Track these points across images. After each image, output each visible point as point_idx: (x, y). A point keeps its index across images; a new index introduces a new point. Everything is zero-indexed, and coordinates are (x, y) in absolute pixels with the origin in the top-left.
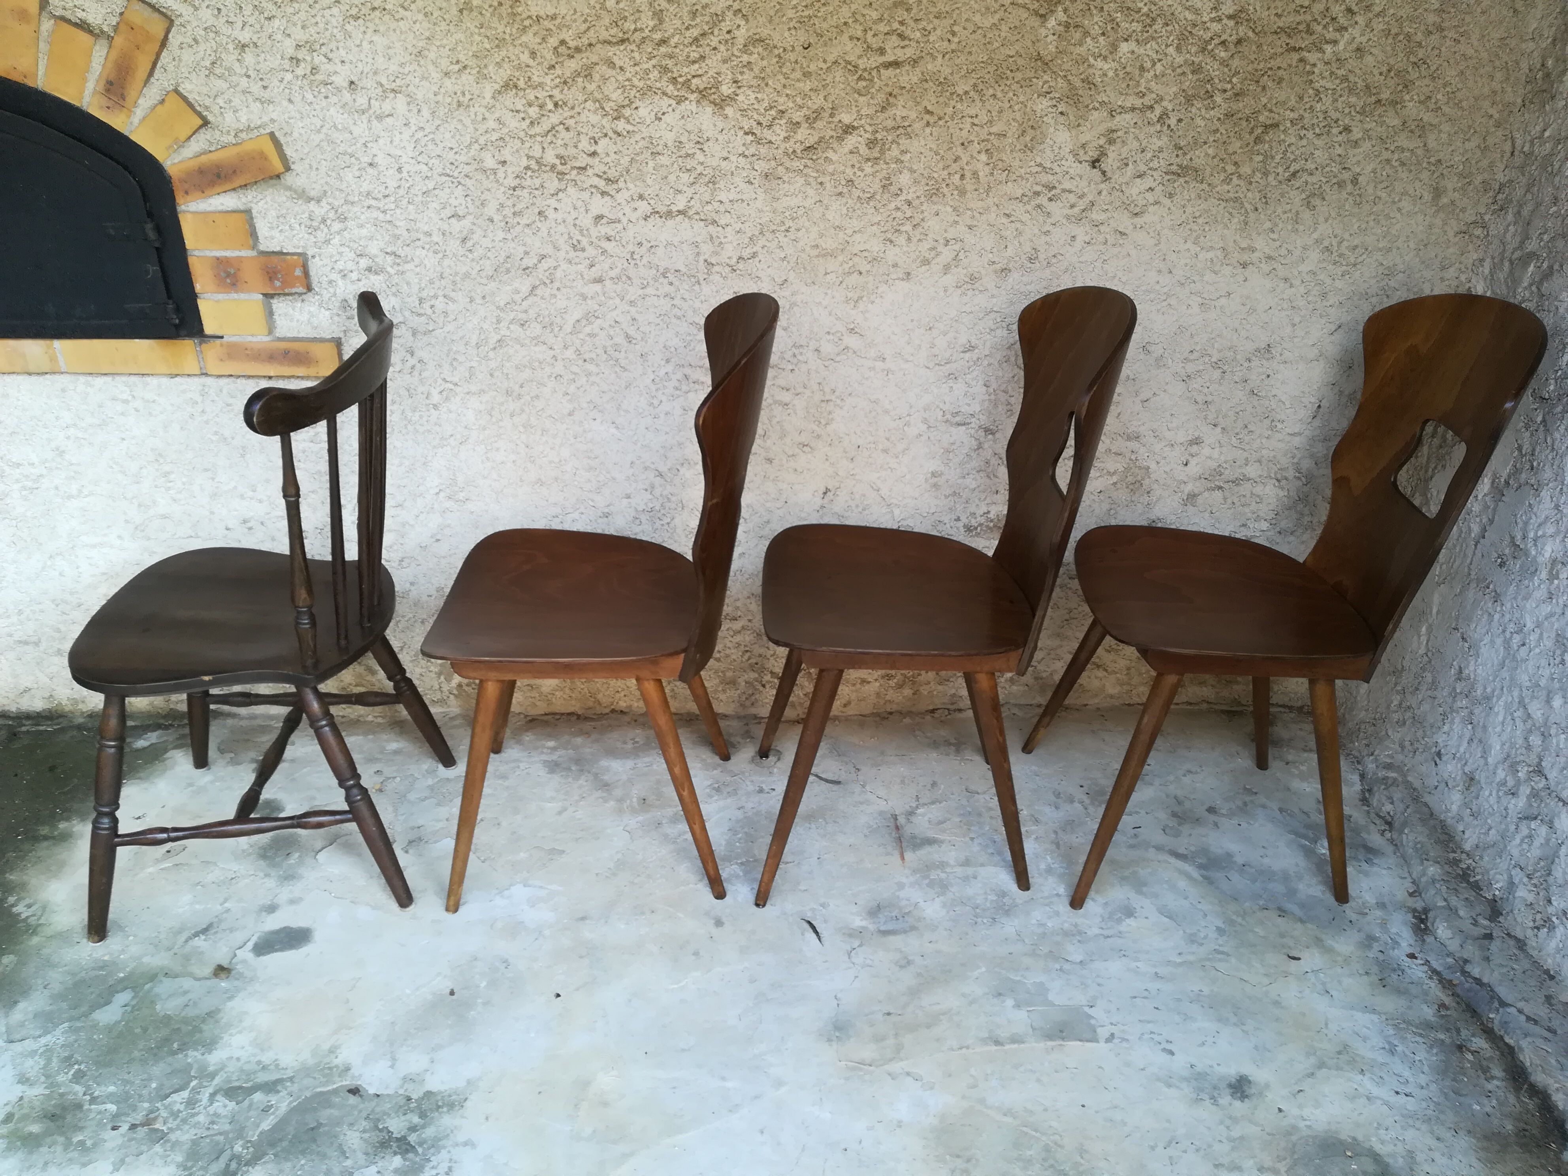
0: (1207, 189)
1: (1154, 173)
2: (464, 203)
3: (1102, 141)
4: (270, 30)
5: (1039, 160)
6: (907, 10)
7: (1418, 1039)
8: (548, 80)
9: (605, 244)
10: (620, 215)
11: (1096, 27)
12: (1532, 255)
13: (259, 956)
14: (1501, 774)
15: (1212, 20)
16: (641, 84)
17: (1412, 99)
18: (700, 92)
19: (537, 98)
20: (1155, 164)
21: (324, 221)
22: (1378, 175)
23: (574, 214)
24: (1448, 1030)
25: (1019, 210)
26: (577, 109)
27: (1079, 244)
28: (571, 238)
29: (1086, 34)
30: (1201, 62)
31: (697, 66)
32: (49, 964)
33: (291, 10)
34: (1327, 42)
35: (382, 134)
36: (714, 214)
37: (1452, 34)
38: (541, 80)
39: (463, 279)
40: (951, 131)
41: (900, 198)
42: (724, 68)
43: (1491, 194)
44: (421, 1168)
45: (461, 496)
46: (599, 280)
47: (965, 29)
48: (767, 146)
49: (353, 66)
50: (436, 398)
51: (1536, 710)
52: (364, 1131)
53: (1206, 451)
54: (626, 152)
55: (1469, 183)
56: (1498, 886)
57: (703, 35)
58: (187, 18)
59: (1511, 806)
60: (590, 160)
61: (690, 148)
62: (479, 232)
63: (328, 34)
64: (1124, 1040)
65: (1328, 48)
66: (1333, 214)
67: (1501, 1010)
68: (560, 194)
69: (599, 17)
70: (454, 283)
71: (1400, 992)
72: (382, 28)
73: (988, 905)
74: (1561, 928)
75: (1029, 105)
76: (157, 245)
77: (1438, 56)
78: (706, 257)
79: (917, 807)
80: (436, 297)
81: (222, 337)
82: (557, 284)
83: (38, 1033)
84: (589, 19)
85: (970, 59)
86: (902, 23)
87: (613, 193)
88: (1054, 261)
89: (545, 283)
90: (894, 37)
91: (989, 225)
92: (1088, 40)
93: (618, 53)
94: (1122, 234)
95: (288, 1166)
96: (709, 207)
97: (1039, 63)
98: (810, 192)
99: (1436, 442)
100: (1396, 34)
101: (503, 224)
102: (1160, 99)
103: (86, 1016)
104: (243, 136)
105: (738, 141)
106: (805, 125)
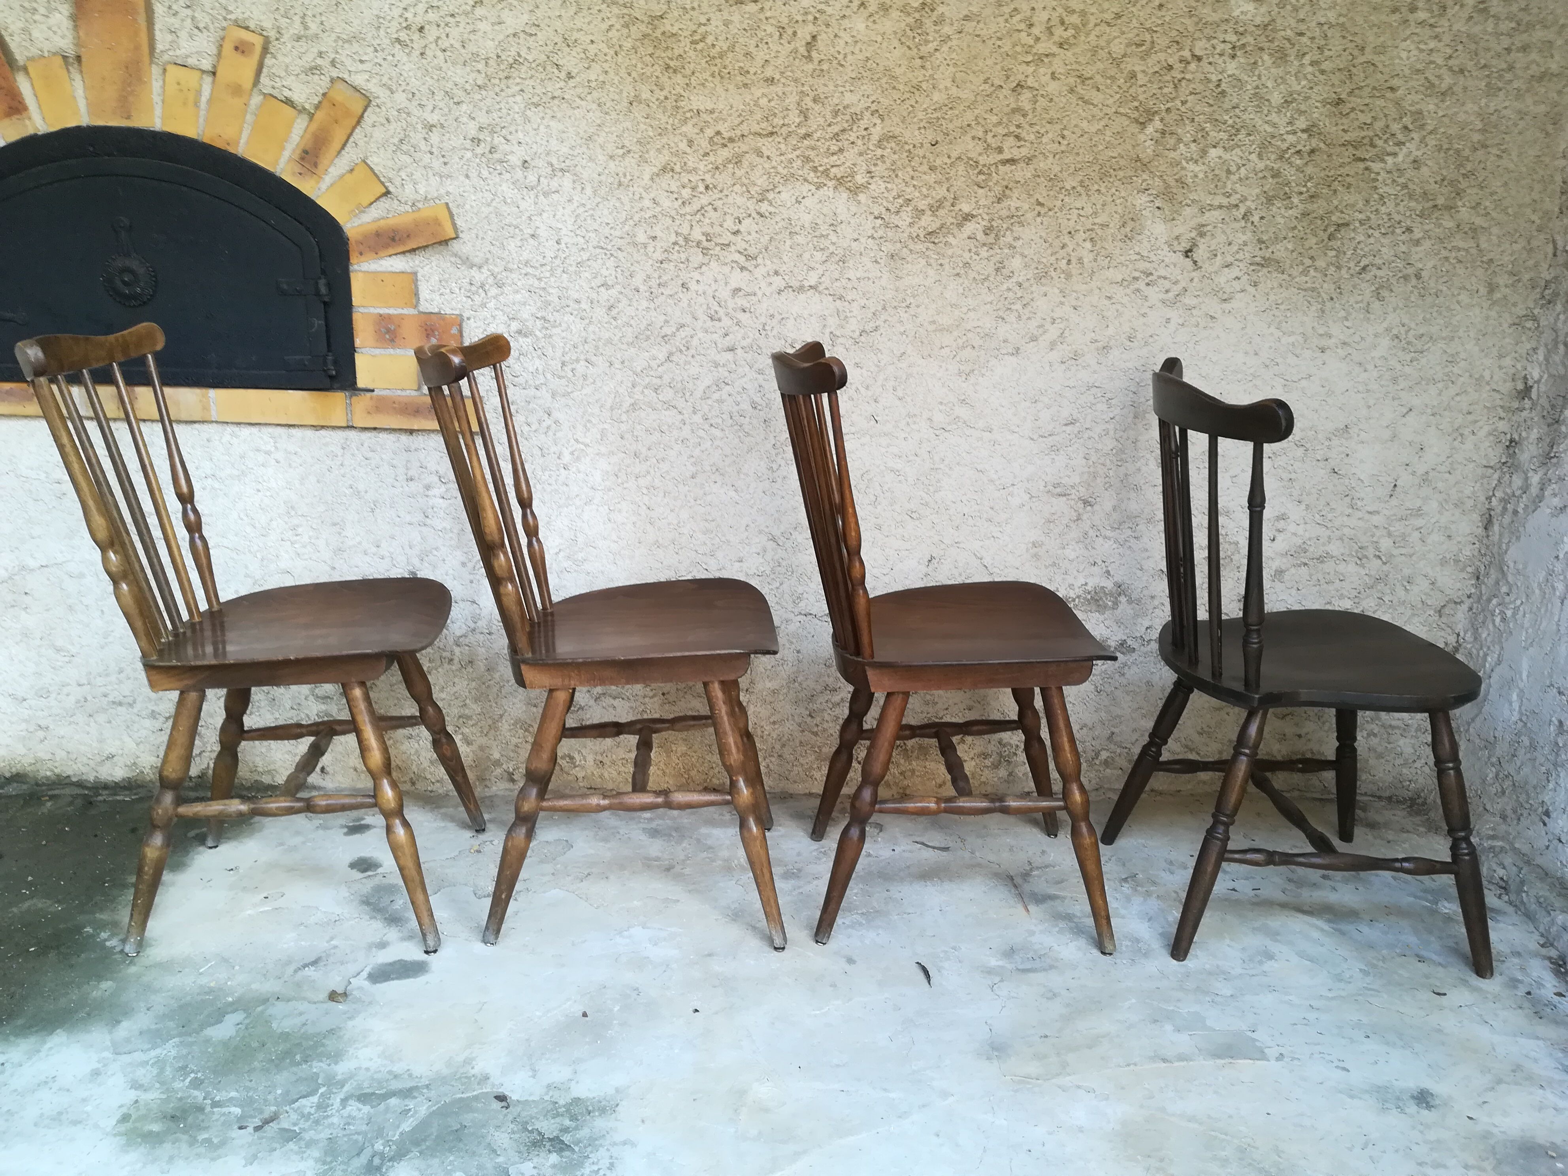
0: (1288, 278)
1: (1240, 264)
2: (614, 273)
3: (1193, 234)
4: (457, 114)
5: (1137, 249)
6: (1023, 116)
8: (702, 167)
9: (741, 316)
10: (756, 289)
11: (1188, 135)
13: (374, 984)
15: (1288, 133)
16: (785, 172)
17: (1464, 206)
18: (838, 180)
19: (690, 181)
20: (1240, 256)
21: (482, 286)
22: (1439, 271)
23: (714, 287)
25: (1119, 293)
26: (725, 192)
27: (1173, 326)
28: (709, 308)
29: (1180, 140)
30: (1280, 168)
31: (835, 157)
32: (148, 988)
33: (480, 97)
34: (1388, 154)
35: (547, 208)
36: (842, 291)
37: (1495, 151)
38: (695, 165)
39: (605, 345)
40: (1060, 221)
41: (1012, 280)
42: (860, 161)
43: (1538, 290)
44: (580, 1165)
45: (580, 556)
46: (732, 349)
47: (1073, 133)
48: (894, 230)
49: (528, 147)
50: (567, 458)
52: (513, 1132)
53: (1292, 528)
54: (766, 231)
57: (844, 131)
58: (383, 100)
60: (733, 238)
61: (824, 229)
62: (625, 301)
63: (509, 118)
64: (1293, 1059)
65: (1390, 160)
66: (1401, 305)
68: (704, 268)
69: (752, 113)
70: (596, 348)
72: (559, 115)
75: (1130, 199)
76: (326, 299)
77: (1485, 169)
78: (832, 329)
79: (1031, 870)
80: (577, 361)
81: (373, 391)
82: (692, 351)
83: (147, 1046)
84: (744, 114)
86: (1019, 126)
87: (751, 268)
88: (1151, 340)
89: (681, 351)
90: (1012, 138)
91: (1092, 306)
92: (1181, 145)
93: (766, 143)
94: (1212, 317)
95: (435, 1162)
96: (838, 284)
97: (1139, 164)
98: (931, 272)
99: (1507, 519)
100: (1448, 149)
101: (648, 294)
102: (1244, 199)
103: (198, 1033)
104: (420, 205)
105: (869, 224)
106: (928, 213)
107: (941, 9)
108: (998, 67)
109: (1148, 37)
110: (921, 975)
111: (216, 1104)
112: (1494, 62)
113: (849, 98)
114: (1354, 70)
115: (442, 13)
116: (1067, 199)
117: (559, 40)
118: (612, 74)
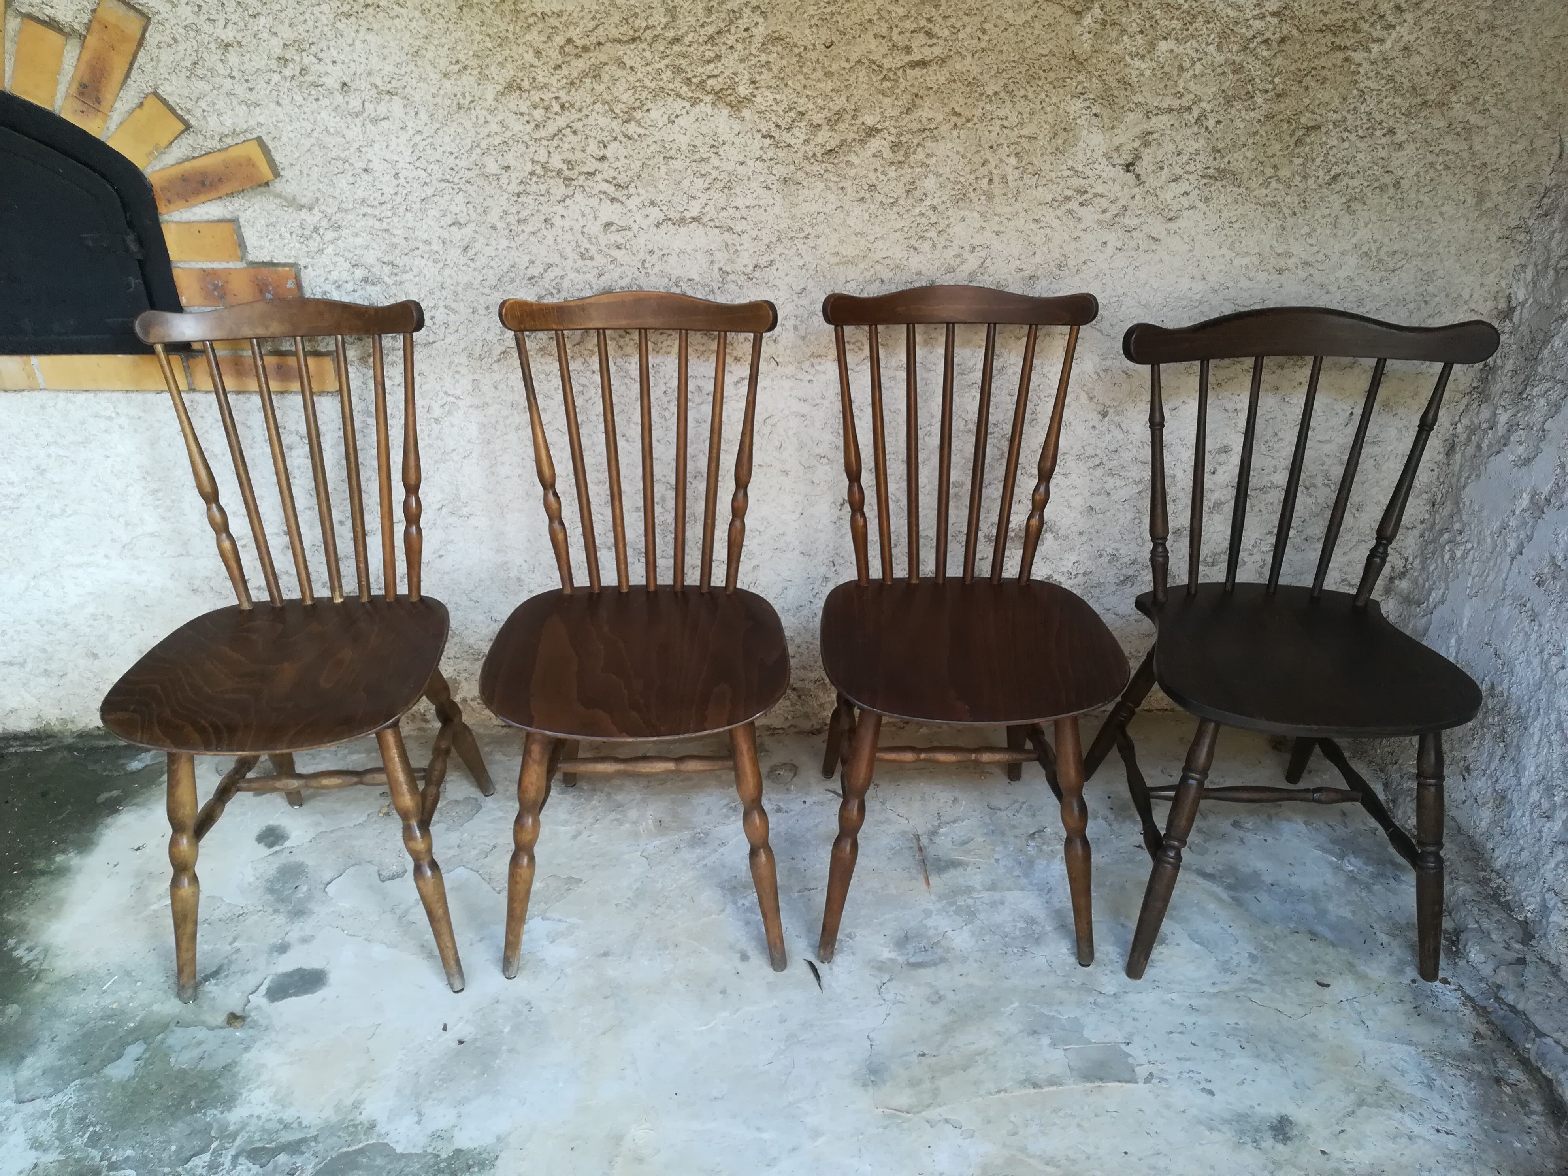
0: (1245, 193)
1: (1191, 177)
2: (465, 210)
3: (1136, 144)
4: (256, 29)
5: (1070, 163)
6: (936, 6)
7: (1455, 1071)
8: (553, 80)
9: (615, 253)
10: (631, 222)
11: (1134, 24)
13: (273, 1001)
14: (1535, 796)
15: (1255, 17)
16: (653, 85)
17: (1459, 101)
18: (716, 93)
19: (542, 99)
20: (1191, 167)
21: (316, 230)
22: (1422, 179)
23: (582, 222)
24: (1484, 1062)
25: (1049, 215)
26: (585, 112)
27: (1110, 250)
28: (578, 246)
29: (1124, 32)
30: (1243, 60)
31: (712, 66)
32: (54, 1013)
34: (1374, 41)
35: (378, 138)
36: (729, 221)
37: (1504, 33)
38: (547, 80)
39: (465, 290)
40: (980, 133)
41: (925, 203)
42: (741, 68)
43: (1536, 198)
45: (465, 511)
47: (996, 26)
48: (785, 150)
49: (344, 67)
50: (437, 412)
54: (636, 156)
55: (1514, 187)
56: (1530, 908)
57: (719, 32)
58: (164, 15)
59: (1545, 829)
60: (598, 165)
61: (704, 151)
62: (482, 240)
63: (317, 32)
64: (1162, 1080)
65: (1375, 48)
66: (1374, 219)
67: (1537, 1040)
68: (568, 201)
69: (608, 14)
70: (456, 293)
71: (1434, 1021)
72: (376, 27)
73: (1017, 933)
75: (1062, 107)
76: (140, 257)
77: (1489, 56)
78: (721, 265)
79: (939, 826)
80: (435, 307)
83: (49, 1091)
84: (598, 16)
85: (1003, 57)
86: (930, 20)
87: (623, 199)
88: (1084, 267)
90: (922, 35)
91: (1017, 231)
92: (1125, 38)
93: (628, 52)
94: (1155, 239)
96: (724, 214)
97: (1073, 62)
98: (831, 197)
99: (1471, 450)
100: (1446, 33)
101: (507, 232)
102: (1198, 100)
103: (98, 1072)
104: (228, 141)
105: (756, 145)
106: (826, 127)
110: (812, 976)
111: (112, 1166)
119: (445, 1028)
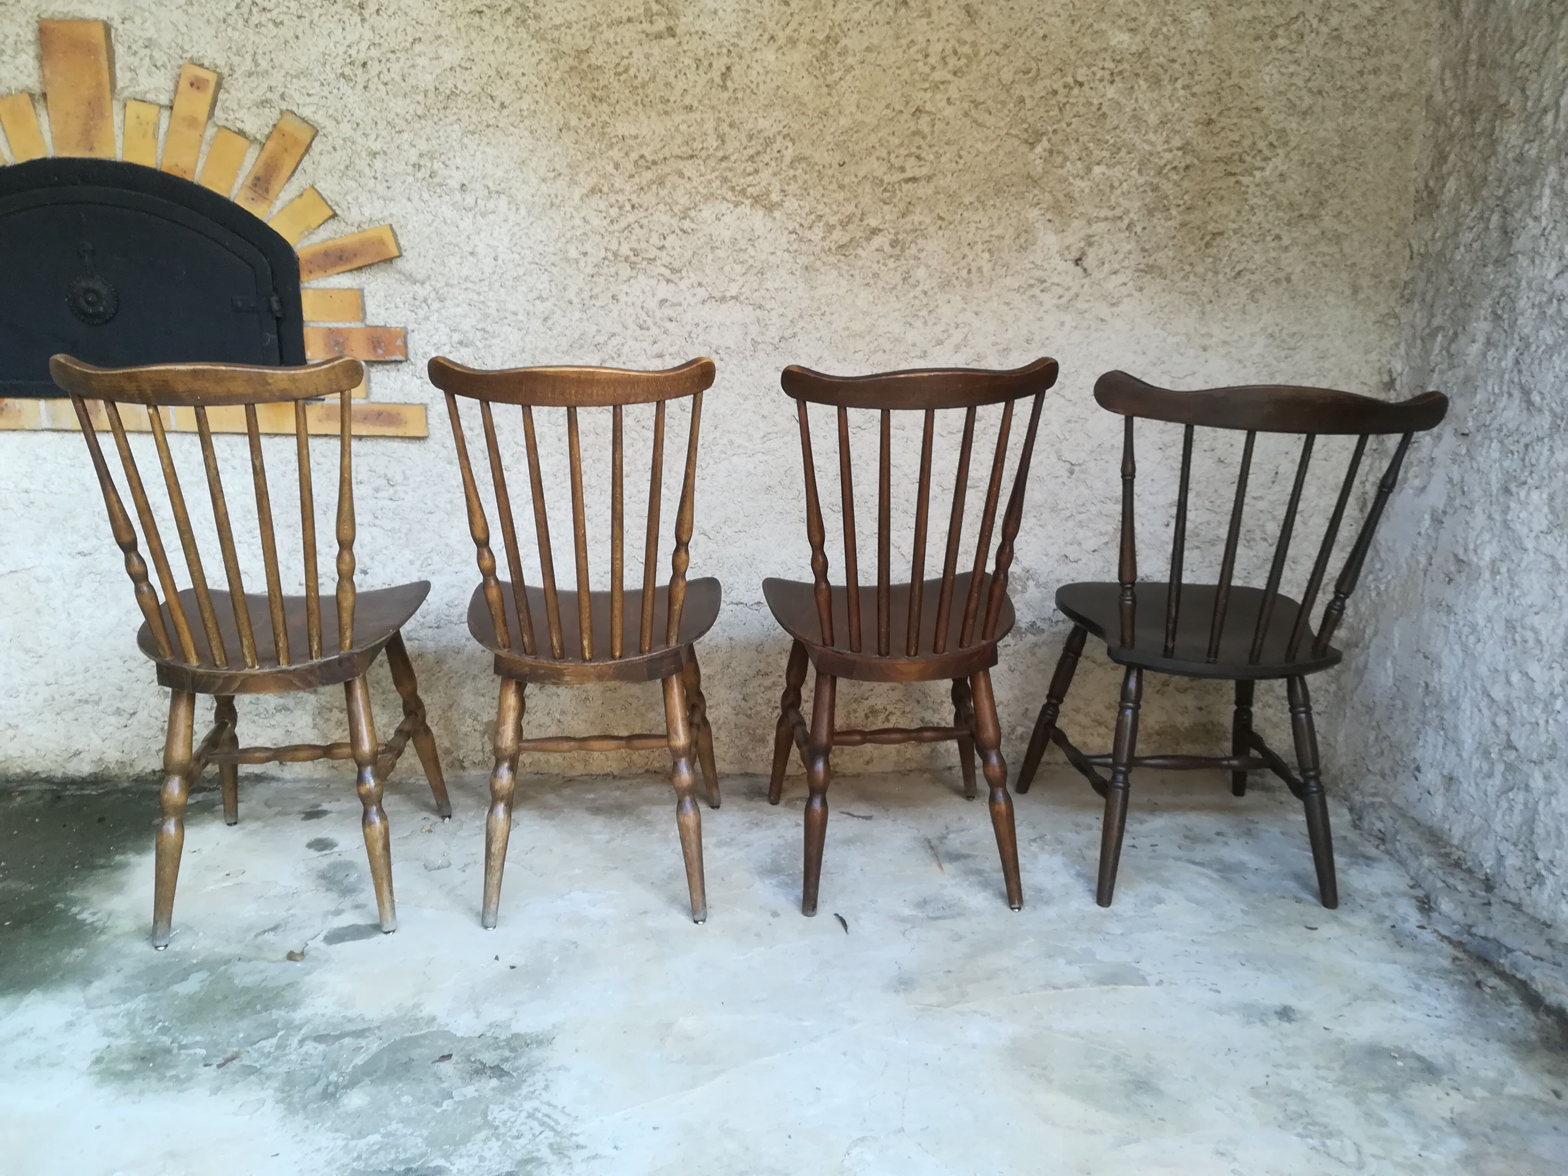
0: (1170, 283)
1: (1126, 271)
2: (548, 287)
3: (1082, 244)
4: (399, 142)
5: (1031, 259)
6: (923, 138)
7: (1439, 980)
8: (627, 187)
9: (668, 325)
10: (682, 299)
11: (1074, 154)
12: (1439, 328)
13: (330, 944)
14: (1476, 764)
15: (1165, 151)
16: (705, 191)
17: (1327, 214)
18: (754, 198)
19: (617, 201)
21: (425, 301)
22: (1307, 274)
23: (642, 298)
24: (1464, 974)
25: (1016, 299)
26: (650, 211)
27: (1067, 328)
28: (638, 318)
29: (1066, 159)
30: (1159, 182)
31: (751, 178)
32: (119, 955)
33: (419, 126)
34: (1257, 169)
35: (485, 227)
36: (761, 301)
37: (1353, 164)
38: (622, 186)
40: (960, 234)
41: (918, 289)
42: (775, 181)
43: (1398, 290)
47: (969, 153)
48: (807, 244)
49: (465, 172)
51: (1498, 693)
54: (689, 246)
55: (1380, 282)
56: (1489, 864)
57: (758, 153)
58: (329, 130)
59: (1489, 788)
60: (658, 253)
61: (743, 244)
62: (559, 313)
63: (447, 145)
64: (1171, 984)
65: (1258, 174)
66: (1274, 306)
67: (1509, 955)
68: (632, 281)
69: (673, 138)
71: (1415, 950)
72: (494, 142)
74: (1551, 877)
75: (1023, 213)
76: (279, 315)
77: (1344, 181)
78: (753, 336)
79: (948, 834)
82: (623, 359)
83: (118, 1001)
84: (665, 139)
86: (919, 147)
87: (676, 280)
89: (613, 358)
90: (913, 159)
91: (992, 311)
92: (1068, 163)
93: (687, 166)
94: (1103, 320)
95: (386, 1088)
96: (757, 294)
97: (1030, 180)
98: (843, 282)
100: (1311, 163)
101: (580, 306)
102: (1127, 212)
103: (165, 989)
104: (365, 226)
105: (784, 239)
106: (839, 228)
107: (844, 42)
108: (899, 94)
109: (1033, 65)
110: (840, 925)
111: (182, 1047)
112: (1349, 84)
113: (762, 124)
114: (1223, 93)
115: (384, 50)
116: (965, 214)
117: (493, 73)
118: (542, 103)
119: (497, 958)
